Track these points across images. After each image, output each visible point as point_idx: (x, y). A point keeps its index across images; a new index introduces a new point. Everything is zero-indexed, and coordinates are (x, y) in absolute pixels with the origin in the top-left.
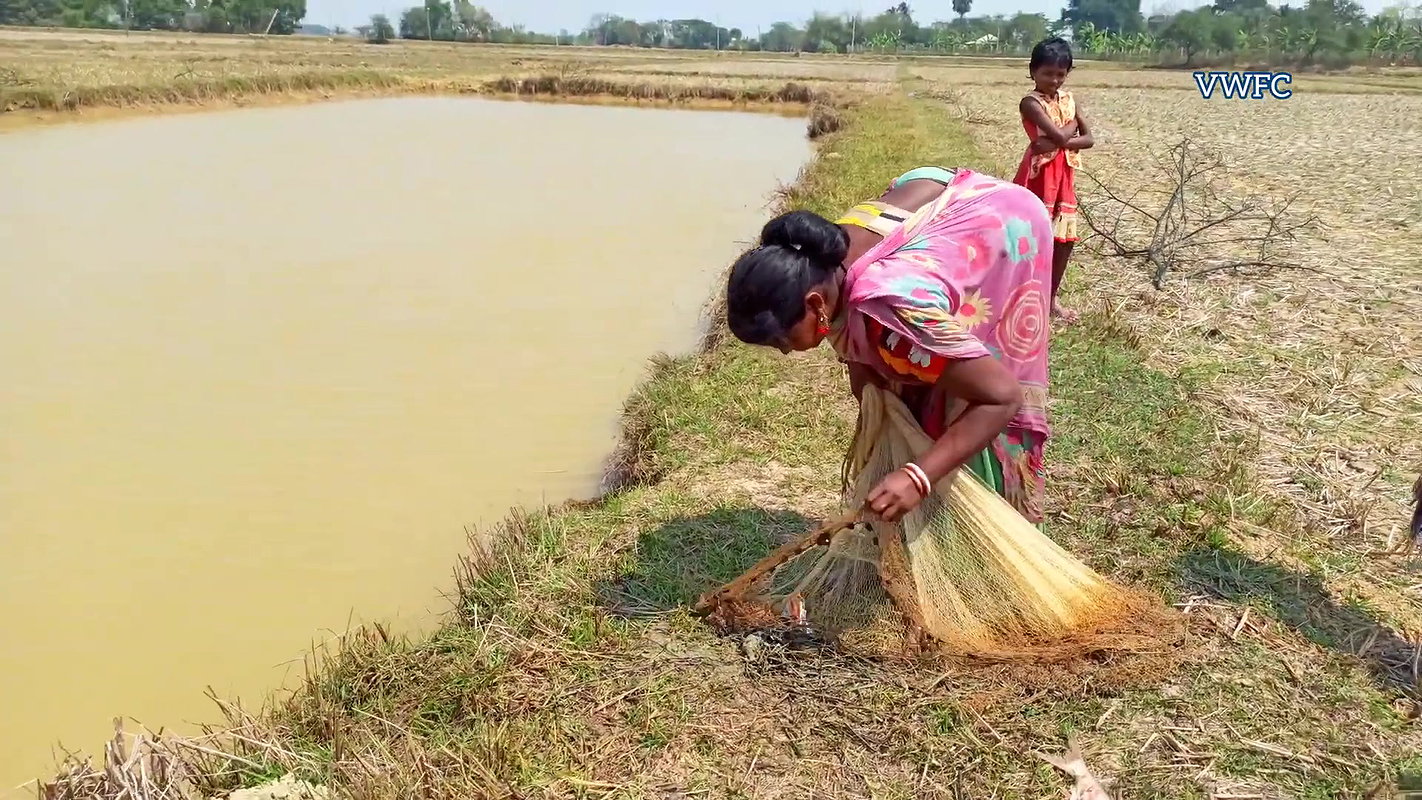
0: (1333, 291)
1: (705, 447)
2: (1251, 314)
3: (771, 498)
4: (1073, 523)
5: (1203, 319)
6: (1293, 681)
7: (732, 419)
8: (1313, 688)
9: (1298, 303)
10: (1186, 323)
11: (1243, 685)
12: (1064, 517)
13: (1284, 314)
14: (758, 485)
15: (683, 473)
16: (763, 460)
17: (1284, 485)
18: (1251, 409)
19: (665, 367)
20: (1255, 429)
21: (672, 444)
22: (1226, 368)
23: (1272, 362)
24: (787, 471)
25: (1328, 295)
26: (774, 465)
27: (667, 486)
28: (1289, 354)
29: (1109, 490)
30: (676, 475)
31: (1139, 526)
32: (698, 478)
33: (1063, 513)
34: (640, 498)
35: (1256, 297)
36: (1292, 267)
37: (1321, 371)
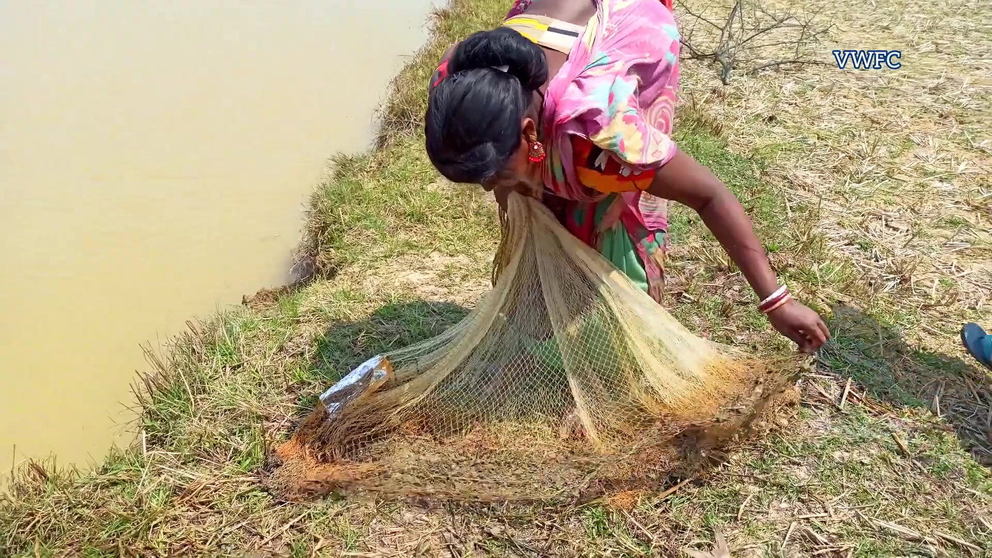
0: (848, 81)
1: (375, 241)
2: (794, 101)
3: (432, 288)
4: (693, 303)
5: (760, 106)
7: (398, 215)
8: (919, 459)
9: (826, 92)
10: (749, 111)
11: (863, 463)
12: (685, 297)
13: (817, 100)
14: (422, 277)
15: (356, 268)
16: (425, 252)
17: (844, 247)
18: (809, 181)
19: (344, 167)
20: (815, 200)
21: (347, 239)
22: (784, 147)
23: (817, 140)
24: (447, 260)
25: (846, 84)
26: (435, 255)
27: (342, 282)
28: (828, 133)
29: (721, 270)
30: (350, 270)
31: (748, 303)
32: (370, 272)
33: (685, 294)
34: (318, 295)
35: (796, 88)
36: (816, 63)
37: (853, 145)
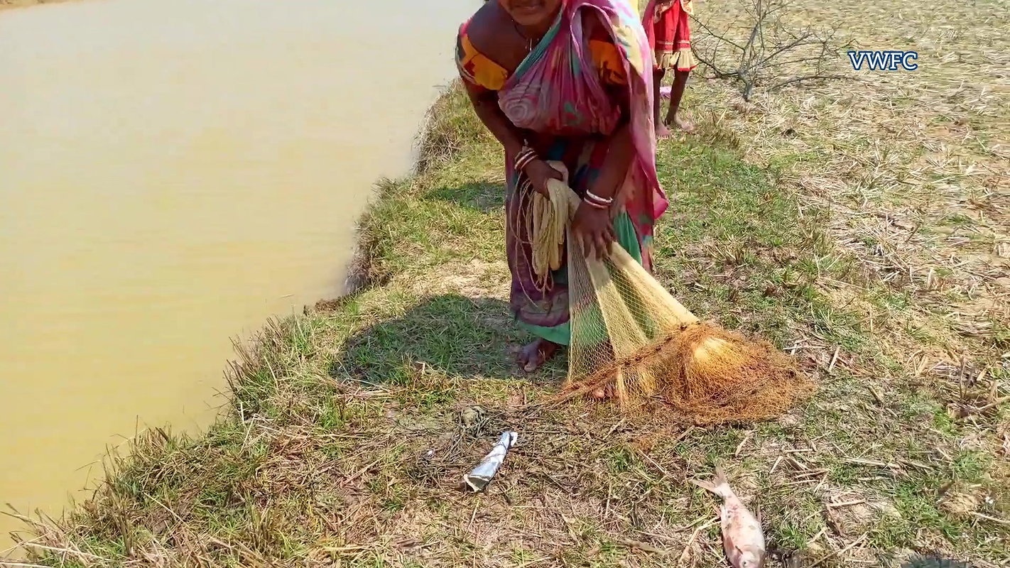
0: (868, 94)
1: (422, 252)
2: (813, 115)
3: (475, 289)
4: (704, 291)
5: (780, 121)
6: (877, 402)
7: (441, 229)
8: (893, 407)
9: (845, 104)
10: (769, 126)
11: (842, 410)
12: (697, 287)
13: (837, 113)
14: (465, 280)
15: (406, 275)
16: (467, 259)
17: (850, 244)
18: (822, 187)
19: (388, 189)
20: (825, 203)
21: (396, 251)
22: (800, 158)
23: (832, 150)
24: (486, 266)
25: (866, 97)
26: (476, 262)
27: (394, 287)
28: (843, 143)
29: (729, 263)
30: (401, 277)
31: (752, 289)
32: (418, 278)
33: (697, 284)
35: (817, 102)
36: (838, 78)
37: (868, 154)
